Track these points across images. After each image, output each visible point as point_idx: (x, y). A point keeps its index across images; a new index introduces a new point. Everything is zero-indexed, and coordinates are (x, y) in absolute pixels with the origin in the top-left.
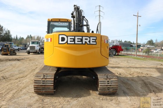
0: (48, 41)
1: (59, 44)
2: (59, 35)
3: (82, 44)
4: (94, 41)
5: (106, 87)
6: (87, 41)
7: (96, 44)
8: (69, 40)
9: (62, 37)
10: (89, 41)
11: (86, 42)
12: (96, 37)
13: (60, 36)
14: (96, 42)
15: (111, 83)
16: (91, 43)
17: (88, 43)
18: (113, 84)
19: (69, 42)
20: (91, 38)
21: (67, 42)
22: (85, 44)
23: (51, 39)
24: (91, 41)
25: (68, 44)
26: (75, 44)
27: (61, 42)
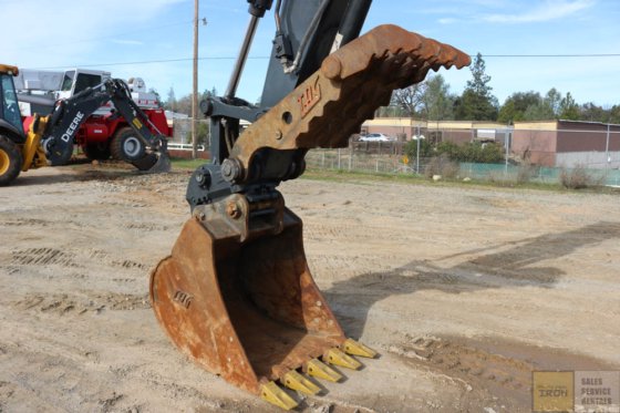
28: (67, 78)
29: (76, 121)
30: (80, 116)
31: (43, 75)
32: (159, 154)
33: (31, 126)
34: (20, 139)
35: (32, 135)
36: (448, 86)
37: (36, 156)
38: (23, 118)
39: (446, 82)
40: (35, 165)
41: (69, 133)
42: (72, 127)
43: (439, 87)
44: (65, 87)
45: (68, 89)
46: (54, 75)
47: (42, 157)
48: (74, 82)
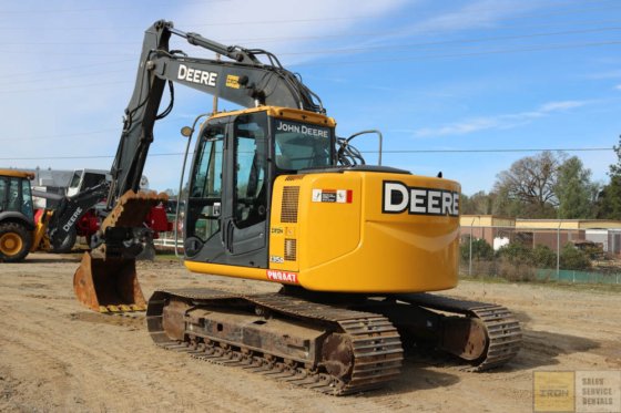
0: (335, 199)
1: (384, 211)
2: (384, 182)
3: (441, 214)
8: (414, 201)
9: (393, 191)
10: (452, 207)
11: (447, 209)
13: (387, 185)
15: (510, 331)
17: (451, 211)
18: (513, 334)
19: (414, 209)
21: (409, 206)
22: (446, 215)
23: (349, 194)
25: (411, 213)
27: (389, 206)
28: (76, 176)
29: (76, 215)
30: (79, 211)
31: (56, 174)
32: (144, 244)
33: (40, 218)
34: (32, 227)
35: (40, 225)
36: (588, 172)
37: (42, 241)
38: (36, 211)
39: (585, 167)
40: (39, 249)
41: (69, 224)
42: (73, 220)
43: (574, 174)
44: (74, 184)
45: (76, 186)
46: (65, 174)
47: (47, 242)
48: (81, 181)
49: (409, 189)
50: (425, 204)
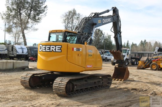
1: (39, 51)
3: (50, 51)
4: (59, 49)
5: (57, 88)
6: (54, 49)
7: (61, 52)
8: (43, 48)
10: (55, 49)
11: (52, 50)
12: (61, 46)
14: (61, 50)
15: (61, 85)
16: (57, 51)
17: (54, 51)
18: (62, 86)
20: (57, 47)
22: (52, 52)
24: (57, 49)
26: (46, 51)
49: (42, 46)
50: (45, 49)
